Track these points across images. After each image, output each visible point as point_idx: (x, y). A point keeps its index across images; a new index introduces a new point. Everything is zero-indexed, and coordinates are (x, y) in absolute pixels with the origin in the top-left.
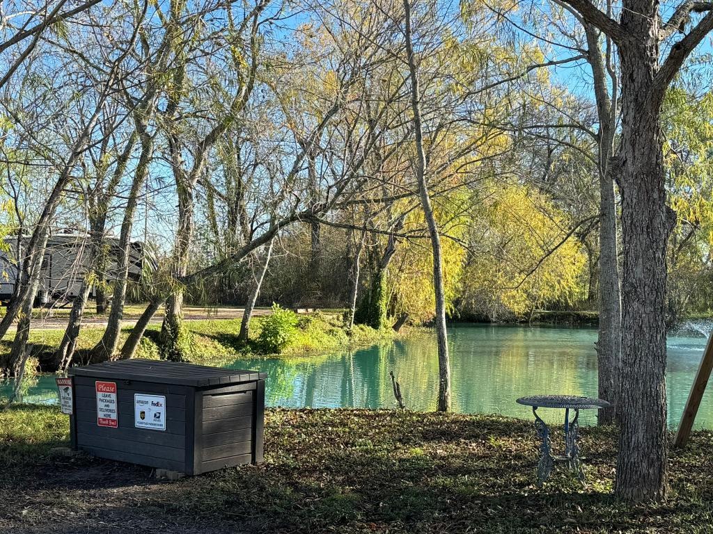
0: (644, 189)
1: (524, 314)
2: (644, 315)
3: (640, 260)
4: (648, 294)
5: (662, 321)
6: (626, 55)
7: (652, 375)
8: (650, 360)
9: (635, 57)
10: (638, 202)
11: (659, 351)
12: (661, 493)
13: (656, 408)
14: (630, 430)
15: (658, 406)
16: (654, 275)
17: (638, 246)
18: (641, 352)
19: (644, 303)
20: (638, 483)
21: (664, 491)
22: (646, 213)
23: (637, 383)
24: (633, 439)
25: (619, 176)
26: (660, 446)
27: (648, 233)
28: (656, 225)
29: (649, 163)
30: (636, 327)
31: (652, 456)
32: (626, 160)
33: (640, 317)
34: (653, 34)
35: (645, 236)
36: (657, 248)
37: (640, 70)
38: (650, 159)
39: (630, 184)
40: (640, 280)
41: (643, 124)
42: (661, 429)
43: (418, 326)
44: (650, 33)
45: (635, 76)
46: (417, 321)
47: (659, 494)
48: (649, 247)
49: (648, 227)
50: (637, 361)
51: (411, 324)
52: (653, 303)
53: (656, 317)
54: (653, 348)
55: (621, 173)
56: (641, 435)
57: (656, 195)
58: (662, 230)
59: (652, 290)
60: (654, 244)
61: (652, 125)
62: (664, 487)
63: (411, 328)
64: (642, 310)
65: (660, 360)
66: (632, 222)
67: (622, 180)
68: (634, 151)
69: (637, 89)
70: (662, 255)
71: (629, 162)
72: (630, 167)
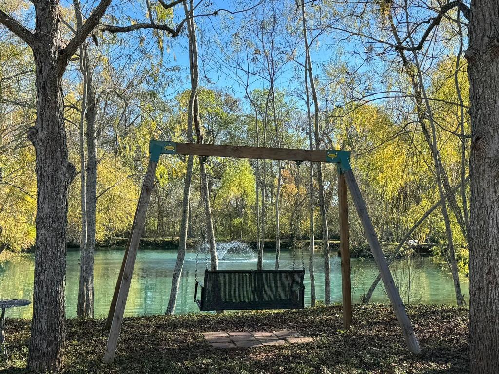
0: (49, 150)
1: (104, 241)
2: (48, 239)
3: (47, 200)
4: (52, 224)
5: (62, 242)
6: (37, 55)
7: (52, 281)
8: (52, 270)
9: (43, 57)
10: (45, 160)
11: (59, 263)
12: (57, 363)
13: (55, 304)
14: (37, 321)
15: (57, 303)
16: (56, 210)
17: (46, 190)
18: (46, 265)
19: (48, 230)
20: (40, 358)
21: (59, 362)
22: (51, 167)
23: (43, 287)
24: (38, 327)
25: (34, 140)
26: (57, 331)
27: (52, 181)
28: (58, 175)
29: (52, 132)
30: (43, 247)
31: (50, 338)
32: (38, 129)
33: (46, 240)
34: (56, 43)
35: (50, 183)
36: (59, 191)
37: (46, 67)
38: (53, 129)
39: (41, 146)
40: (46, 214)
41: (47, 104)
42: (59, 318)
43: (19, 252)
44: (54, 42)
45: (43, 70)
46: (19, 249)
47: (55, 364)
48: (53, 190)
49: (52, 177)
50: (43, 272)
51: (13, 251)
52: (55, 230)
53: (57, 240)
54: (54, 262)
55: (36, 138)
56: (44, 324)
57: (58, 154)
58: (63, 179)
59: (54, 221)
60: (57, 188)
61: (54, 105)
62: (59, 359)
63: (13, 254)
64: (47, 235)
65: (60, 270)
66: (41, 173)
67: (36, 143)
68: (42, 123)
69: (44, 80)
70: (64, 196)
71: (40, 131)
72: (40, 135)
